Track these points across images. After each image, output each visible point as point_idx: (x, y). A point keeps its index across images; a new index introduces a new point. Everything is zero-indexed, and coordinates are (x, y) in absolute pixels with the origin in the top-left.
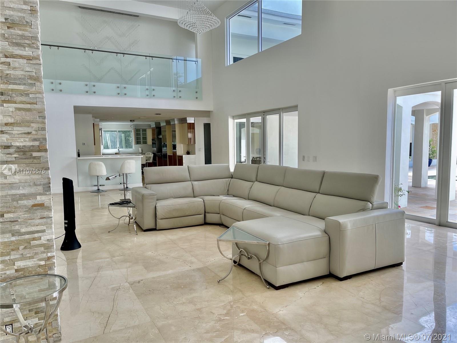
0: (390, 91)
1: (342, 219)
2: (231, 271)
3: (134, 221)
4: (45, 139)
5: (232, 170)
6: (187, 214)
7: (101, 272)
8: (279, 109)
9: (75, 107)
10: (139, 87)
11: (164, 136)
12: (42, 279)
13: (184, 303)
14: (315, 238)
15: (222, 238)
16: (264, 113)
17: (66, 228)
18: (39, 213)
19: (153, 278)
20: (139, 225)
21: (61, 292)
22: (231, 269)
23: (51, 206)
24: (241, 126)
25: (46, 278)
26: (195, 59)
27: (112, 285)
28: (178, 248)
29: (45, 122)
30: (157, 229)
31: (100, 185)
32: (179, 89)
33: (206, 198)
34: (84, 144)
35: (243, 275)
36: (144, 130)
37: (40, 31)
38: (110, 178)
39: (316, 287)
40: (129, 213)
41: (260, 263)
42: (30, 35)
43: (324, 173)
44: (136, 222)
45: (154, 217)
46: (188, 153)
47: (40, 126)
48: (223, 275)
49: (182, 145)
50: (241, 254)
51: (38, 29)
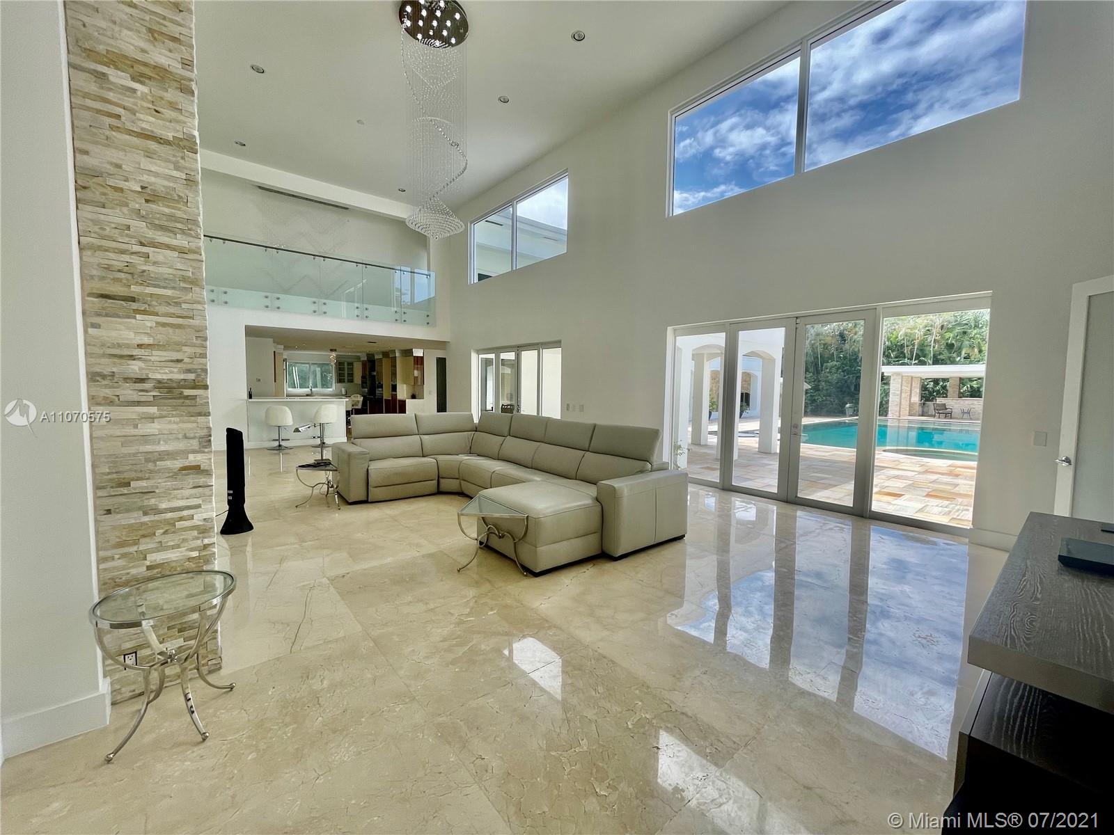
0: (670, 329)
1: (616, 483)
2: (476, 555)
3: (336, 490)
4: (205, 371)
5: (476, 421)
6: (412, 480)
7: (285, 564)
8: (538, 344)
9: (247, 328)
10: (344, 304)
11: (380, 374)
12: (193, 578)
13: (411, 602)
14: (585, 507)
15: (464, 512)
16: (519, 349)
17: (229, 502)
18: (192, 479)
19: (365, 570)
20: (342, 497)
21: (225, 596)
22: (476, 553)
23: (212, 470)
24: (487, 363)
25: (199, 576)
26: (426, 273)
27: (303, 582)
28: (401, 527)
29: (206, 344)
30: (369, 501)
31: (282, 440)
32: (404, 310)
33: (440, 458)
34: (259, 380)
35: (492, 560)
36: (350, 364)
37: (201, 212)
38: (300, 429)
39: (585, 570)
40: (327, 478)
41: (515, 543)
42: (185, 217)
43: (595, 426)
44: (337, 492)
45: (365, 485)
46: (413, 397)
47: (199, 351)
48: (464, 561)
49: (405, 385)
50: (490, 532)
51: (198, 209)
